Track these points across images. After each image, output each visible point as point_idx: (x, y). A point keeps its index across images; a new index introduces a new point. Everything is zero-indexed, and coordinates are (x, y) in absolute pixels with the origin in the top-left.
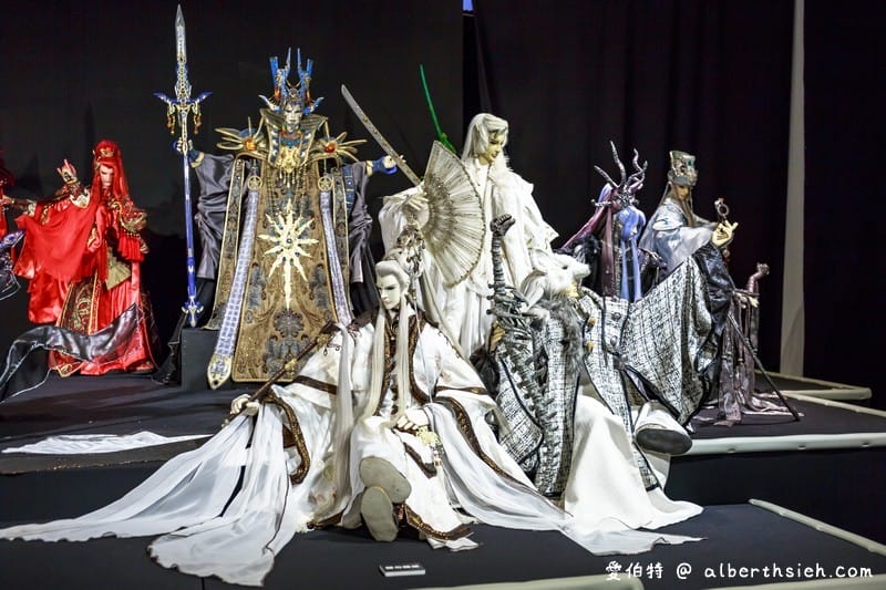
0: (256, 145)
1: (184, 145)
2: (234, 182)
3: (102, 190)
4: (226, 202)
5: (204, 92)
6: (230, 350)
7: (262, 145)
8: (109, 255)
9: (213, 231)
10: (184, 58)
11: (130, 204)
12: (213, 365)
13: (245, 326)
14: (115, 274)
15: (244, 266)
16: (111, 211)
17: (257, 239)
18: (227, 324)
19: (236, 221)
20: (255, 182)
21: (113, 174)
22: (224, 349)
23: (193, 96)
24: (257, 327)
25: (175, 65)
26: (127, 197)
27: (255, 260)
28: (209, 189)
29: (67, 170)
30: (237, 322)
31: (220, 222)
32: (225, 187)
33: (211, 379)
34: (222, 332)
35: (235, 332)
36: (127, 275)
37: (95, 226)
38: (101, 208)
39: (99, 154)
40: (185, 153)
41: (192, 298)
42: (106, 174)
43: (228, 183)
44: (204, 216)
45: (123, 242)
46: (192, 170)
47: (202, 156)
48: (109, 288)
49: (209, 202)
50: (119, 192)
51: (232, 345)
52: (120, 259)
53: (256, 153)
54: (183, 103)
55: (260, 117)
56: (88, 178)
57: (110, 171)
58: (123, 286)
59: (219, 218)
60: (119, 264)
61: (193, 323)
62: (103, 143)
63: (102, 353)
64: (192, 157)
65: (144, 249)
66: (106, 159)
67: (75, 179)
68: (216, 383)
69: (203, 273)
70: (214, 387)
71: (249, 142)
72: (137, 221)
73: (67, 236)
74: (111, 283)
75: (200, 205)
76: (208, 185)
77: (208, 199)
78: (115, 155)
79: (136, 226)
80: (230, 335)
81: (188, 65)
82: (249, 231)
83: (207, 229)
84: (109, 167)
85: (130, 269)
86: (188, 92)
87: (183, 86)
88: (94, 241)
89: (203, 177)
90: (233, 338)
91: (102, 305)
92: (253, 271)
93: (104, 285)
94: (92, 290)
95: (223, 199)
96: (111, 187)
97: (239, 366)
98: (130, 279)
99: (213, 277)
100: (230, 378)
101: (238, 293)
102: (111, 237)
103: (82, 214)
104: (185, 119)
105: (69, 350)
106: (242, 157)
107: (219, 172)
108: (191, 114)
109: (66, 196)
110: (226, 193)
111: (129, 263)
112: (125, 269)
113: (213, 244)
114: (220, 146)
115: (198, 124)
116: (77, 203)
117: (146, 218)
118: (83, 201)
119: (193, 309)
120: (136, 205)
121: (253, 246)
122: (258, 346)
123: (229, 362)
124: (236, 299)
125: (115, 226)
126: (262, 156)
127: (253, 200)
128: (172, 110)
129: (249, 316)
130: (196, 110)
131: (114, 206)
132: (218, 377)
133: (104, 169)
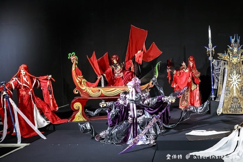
0: (227, 57)
1: (211, 58)
2: (222, 66)
3: (190, 68)
4: (220, 71)
5: (215, 45)
6: (222, 106)
7: (228, 57)
8: (192, 83)
9: (217, 77)
10: (211, 38)
11: (197, 71)
12: (218, 110)
13: (225, 101)
14: (194, 87)
15: (225, 86)
16: (193, 73)
17: (227, 80)
18: (221, 100)
19: (222, 75)
20: (227, 66)
21: (193, 64)
22: (220, 106)
23: (213, 47)
24: (228, 101)
25: (209, 40)
26: (196, 69)
27: (227, 85)
28: (216, 68)
29: (184, 64)
30: (223, 100)
31: (218, 76)
32: (220, 67)
33: (218, 113)
34: (220, 102)
35: (223, 102)
36: (196, 87)
37: (190, 76)
38: (191, 72)
39: (190, 59)
40: (211, 60)
41: (213, 94)
42: (191, 64)
43: (220, 66)
44: (215, 74)
45: (195, 79)
46: (212, 64)
47: (214, 60)
48: (192, 90)
49: (216, 71)
50: (194, 68)
51: (222, 105)
52: (195, 83)
53: (227, 59)
54: (210, 48)
55: (228, 50)
56: (187, 65)
57: (192, 63)
58: (195, 90)
59: (218, 75)
60: (194, 84)
61: (213, 100)
62: (191, 57)
63: (201, 111)
64: (212, 61)
65: (200, 81)
66: (191, 61)
67: (185, 66)
68: (219, 114)
69: (215, 88)
70: (218, 115)
71: (225, 57)
72: (199, 75)
73: (184, 79)
74: (193, 89)
75: (214, 72)
76: (216, 67)
77: (215, 70)
78: (193, 59)
79: (198, 76)
80: (222, 103)
81: (211, 39)
82: (225, 78)
83: (215, 77)
84: (192, 62)
85: (197, 86)
86: (211, 46)
87: (210, 44)
88: (190, 80)
89: (215, 65)
90: (223, 103)
91: (191, 94)
92: (227, 88)
93: (191, 90)
94: (188, 91)
95: (219, 70)
96: (192, 67)
97: (224, 110)
98: (197, 88)
99: (217, 88)
100: (222, 113)
101: (223, 93)
102: (193, 79)
103: (187, 74)
104: (211, 52)
105: (194, 111)
106: (223, 60)
107: (218, 64)
108: (212, 51)
109: (182, 69)
110: (220, 69)
111: (196, 84)
112: (196, 86)
113: (217, 81)
114: (218, 58)
115: (214, 53)
116: (186, 71)
117: (200, 74)
118: (187, 71)
119: (213, 96)
120: (198, 71)
121: (227, 82)
122: (228, 105)
123: (222, 109)
124: (223, 94)
125: (194, 76)
126: (228, 60)
127: (226, 70)
128: (208, 50)
129: (226, 98)
130: (213, 50)
131: (193, 71)
132: (219, 113)
133: (191, 63)
